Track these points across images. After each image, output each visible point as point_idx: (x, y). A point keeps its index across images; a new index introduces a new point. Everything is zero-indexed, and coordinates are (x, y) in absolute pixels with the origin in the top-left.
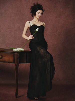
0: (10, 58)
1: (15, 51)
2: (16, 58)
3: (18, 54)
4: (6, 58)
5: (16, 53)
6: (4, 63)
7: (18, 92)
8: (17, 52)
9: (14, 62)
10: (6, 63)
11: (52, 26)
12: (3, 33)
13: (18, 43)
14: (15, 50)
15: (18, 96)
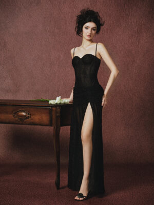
0: (44, 117)
1: (51, 104)
2: (54, 117)
3: (59, 109)
4: (36, 118)
5: (54, 108)
6: (33, 126)
7: (61, 179)
8: (56, 105)
9: (51, 125)
10: (36, 126)
11: (122, 53)
12: (30, 71)
13: (57, 89)
14: (52, 102)
15: (60, 187)
